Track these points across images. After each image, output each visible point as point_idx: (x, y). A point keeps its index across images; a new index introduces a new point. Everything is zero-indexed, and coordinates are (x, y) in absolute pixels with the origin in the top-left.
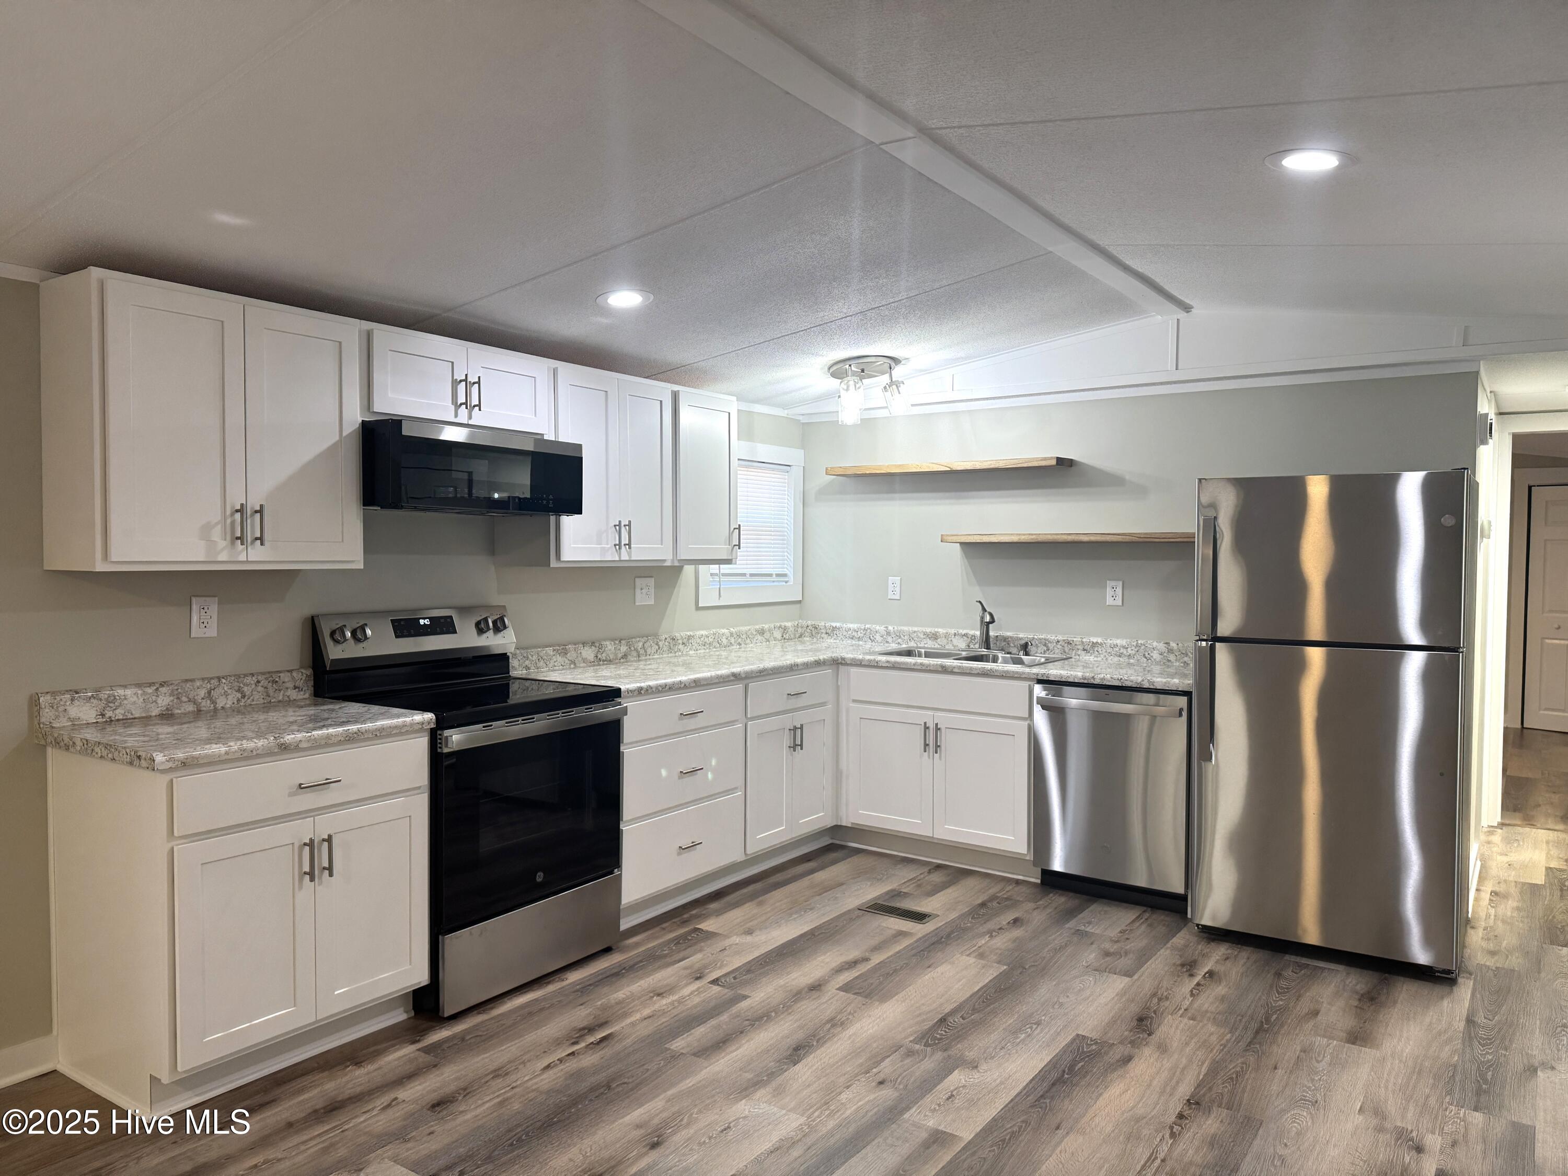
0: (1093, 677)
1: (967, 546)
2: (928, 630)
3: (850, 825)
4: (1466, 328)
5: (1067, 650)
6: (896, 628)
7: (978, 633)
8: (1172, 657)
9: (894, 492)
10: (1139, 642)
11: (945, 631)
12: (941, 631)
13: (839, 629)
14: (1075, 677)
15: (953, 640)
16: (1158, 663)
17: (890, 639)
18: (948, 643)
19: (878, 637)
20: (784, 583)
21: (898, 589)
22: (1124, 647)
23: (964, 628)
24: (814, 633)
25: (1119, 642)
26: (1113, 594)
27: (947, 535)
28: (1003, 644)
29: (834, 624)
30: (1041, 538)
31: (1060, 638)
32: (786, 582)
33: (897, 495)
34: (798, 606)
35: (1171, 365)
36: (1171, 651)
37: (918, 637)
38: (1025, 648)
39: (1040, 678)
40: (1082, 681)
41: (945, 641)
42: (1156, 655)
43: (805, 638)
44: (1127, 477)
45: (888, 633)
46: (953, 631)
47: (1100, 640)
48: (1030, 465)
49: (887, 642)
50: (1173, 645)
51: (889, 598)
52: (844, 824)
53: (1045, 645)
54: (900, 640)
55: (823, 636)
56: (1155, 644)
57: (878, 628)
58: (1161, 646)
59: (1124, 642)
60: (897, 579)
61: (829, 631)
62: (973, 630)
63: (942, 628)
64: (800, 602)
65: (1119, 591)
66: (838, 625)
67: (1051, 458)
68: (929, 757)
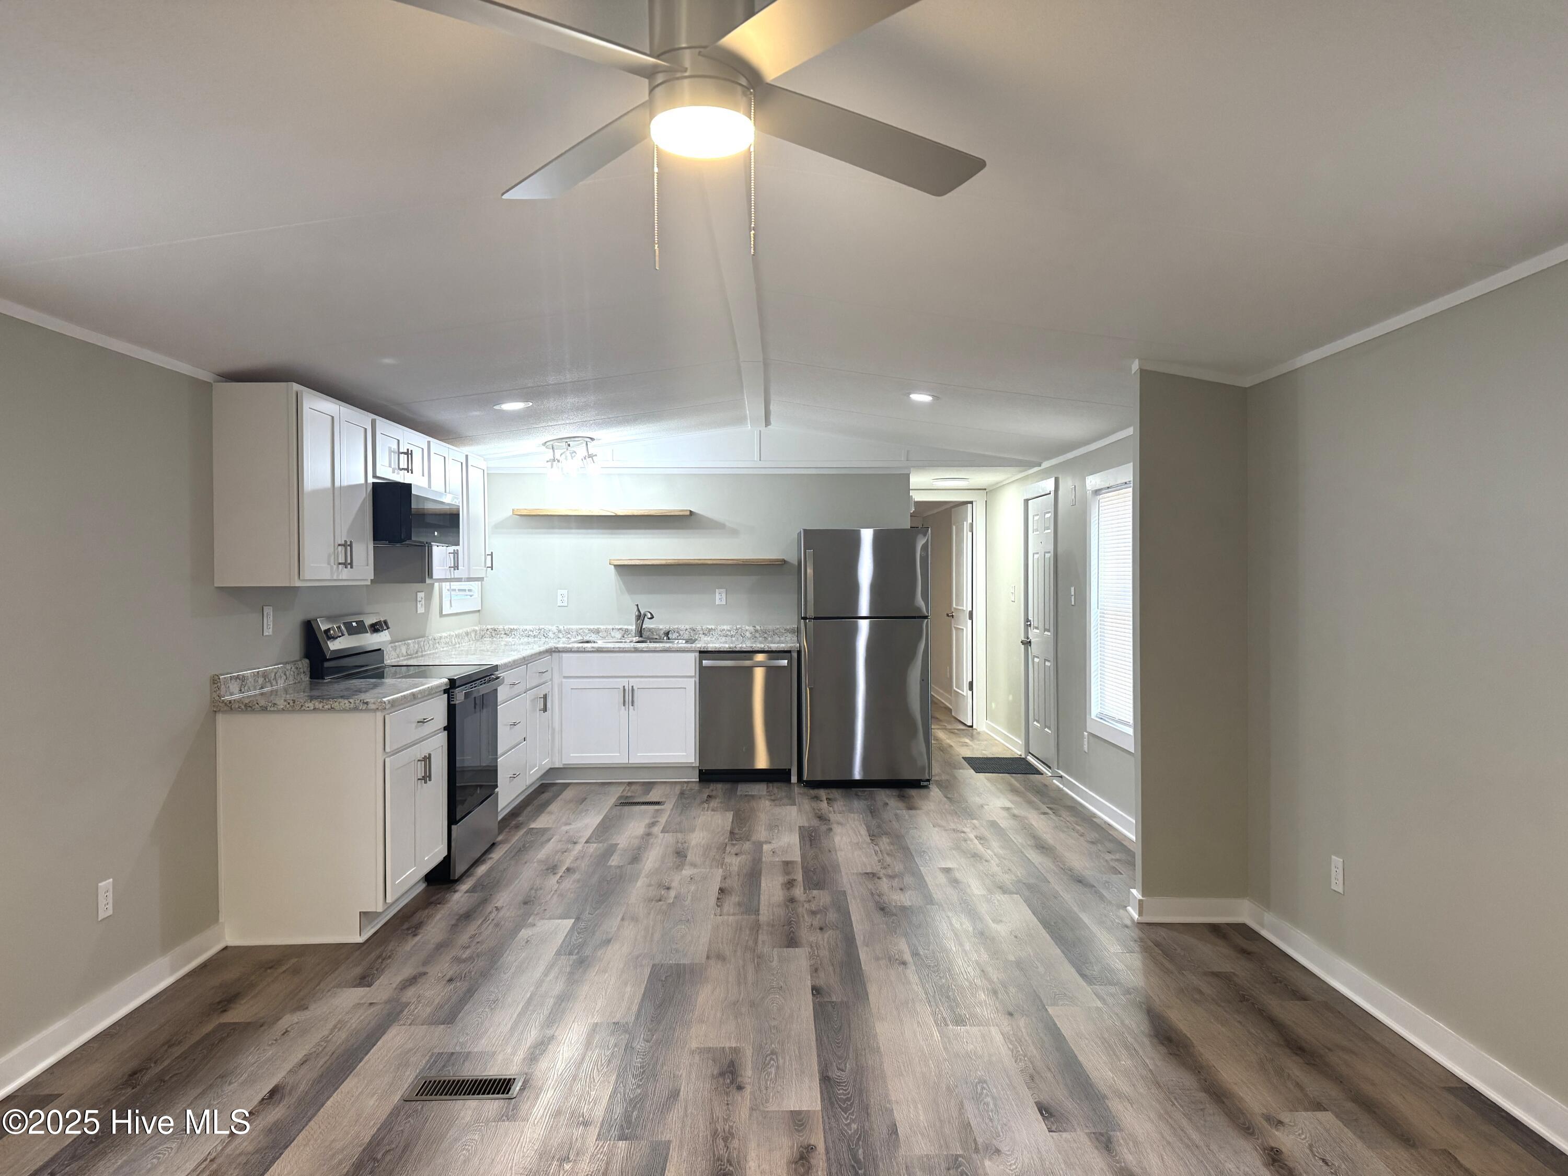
0: (735, 647)
1: (617, 567)
2: (592, 627)
3: (562, 767)
4: (908, 452)
5: (692, 635)
6: (565, 627)
7: (634, 627)
8: (757, 635)
9: (553, 528)
10: (738, 627)
11: (605, 627)
12: (602, 627)
13: (516, 630)
14: (724, 647)
15: (612, 633)
16: (749, 639)
17: (561, 635)
18: (607, 635)
19: (551, 635)
20: (469, 597)
21: (566, 599)
22: (729, 631)
23: (619, 625)
24: (493, 635)
25: (725, 627)
26: (720, 597)
27: (614, 560)
28: (649, 633)
29: (512, 627)
30: (681, 562)
31: (687, 627)
32: (471, 596)
33: (573, 531)
34: (478, 614)
35: (756, 458)
36: (756, 631)
37: (584, 632)
38: (667, 634)
39: (702, 650)
40: (729, 650)
41: (605, 634)
42: (748, 634)
43: (485, 639)
44: (727, 524)
45: (560, 631)
46: (611, 627)
47: (713, 627)
48: (672, 514)
49: (559, 637)
50: (758, 627)
51: (559, 605)
52: (557, 766)
53: (678, 632)
54: (569, 636)
55: (502, 636)
56: (747, 628)
57: (550, 627)
58: (751, 628)
59: (728, 627)
60: (565, 592)
61: (507, 632)
62: (625, 625)
63: (602, 625)
64: (479, 611)
65: (724, 595)
66: (515, 627)
67: (686, 510)
68: (625, 710)
